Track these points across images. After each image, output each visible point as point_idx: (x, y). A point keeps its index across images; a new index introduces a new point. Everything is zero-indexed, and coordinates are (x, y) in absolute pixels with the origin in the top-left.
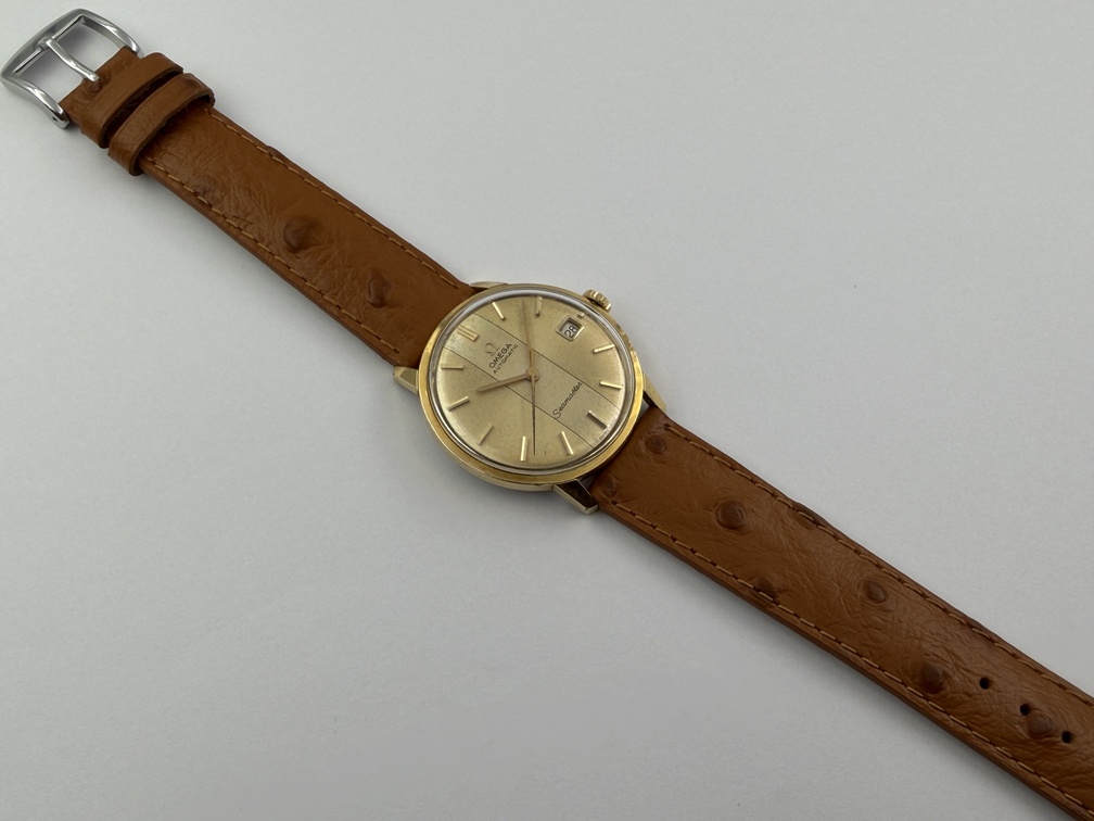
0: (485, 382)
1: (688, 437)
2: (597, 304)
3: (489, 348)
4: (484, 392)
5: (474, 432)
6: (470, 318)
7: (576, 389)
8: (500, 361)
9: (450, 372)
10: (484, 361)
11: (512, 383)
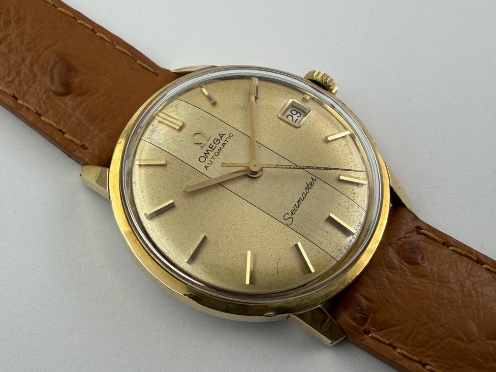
0: (194, 181)
1: (446, 242)
2: (324, 86)
3: (198, 138)
4: (194, 193)
5: (181, 246)
6: (173, 104)
7: (309, 187)
8: (212, 154)
9: (150, 170)
10: (192, 155)
11: (229, 181)
